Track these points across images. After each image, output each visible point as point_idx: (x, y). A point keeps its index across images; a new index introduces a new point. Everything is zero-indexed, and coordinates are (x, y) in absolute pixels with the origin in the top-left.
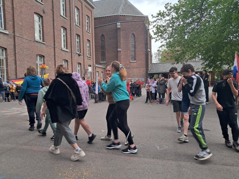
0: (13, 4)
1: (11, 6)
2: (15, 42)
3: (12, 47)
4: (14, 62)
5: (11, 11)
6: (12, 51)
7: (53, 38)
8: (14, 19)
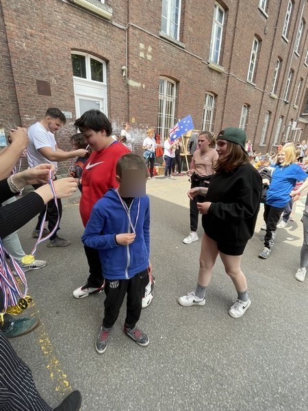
0: (236, 20)
1: (233, 25)
2: (227, 85)
3: (223, 92)
4: (221, 114)
5: (232, 34)
6: (222, 98)
7: (265, 76)
8: (233, 46)
